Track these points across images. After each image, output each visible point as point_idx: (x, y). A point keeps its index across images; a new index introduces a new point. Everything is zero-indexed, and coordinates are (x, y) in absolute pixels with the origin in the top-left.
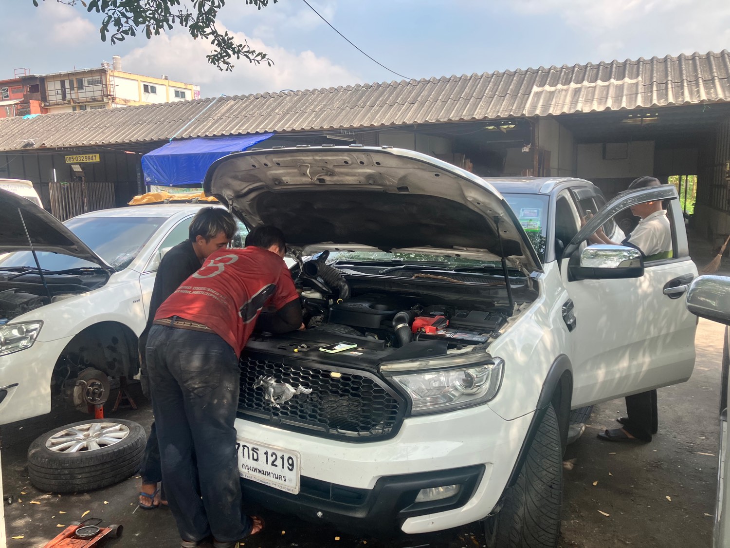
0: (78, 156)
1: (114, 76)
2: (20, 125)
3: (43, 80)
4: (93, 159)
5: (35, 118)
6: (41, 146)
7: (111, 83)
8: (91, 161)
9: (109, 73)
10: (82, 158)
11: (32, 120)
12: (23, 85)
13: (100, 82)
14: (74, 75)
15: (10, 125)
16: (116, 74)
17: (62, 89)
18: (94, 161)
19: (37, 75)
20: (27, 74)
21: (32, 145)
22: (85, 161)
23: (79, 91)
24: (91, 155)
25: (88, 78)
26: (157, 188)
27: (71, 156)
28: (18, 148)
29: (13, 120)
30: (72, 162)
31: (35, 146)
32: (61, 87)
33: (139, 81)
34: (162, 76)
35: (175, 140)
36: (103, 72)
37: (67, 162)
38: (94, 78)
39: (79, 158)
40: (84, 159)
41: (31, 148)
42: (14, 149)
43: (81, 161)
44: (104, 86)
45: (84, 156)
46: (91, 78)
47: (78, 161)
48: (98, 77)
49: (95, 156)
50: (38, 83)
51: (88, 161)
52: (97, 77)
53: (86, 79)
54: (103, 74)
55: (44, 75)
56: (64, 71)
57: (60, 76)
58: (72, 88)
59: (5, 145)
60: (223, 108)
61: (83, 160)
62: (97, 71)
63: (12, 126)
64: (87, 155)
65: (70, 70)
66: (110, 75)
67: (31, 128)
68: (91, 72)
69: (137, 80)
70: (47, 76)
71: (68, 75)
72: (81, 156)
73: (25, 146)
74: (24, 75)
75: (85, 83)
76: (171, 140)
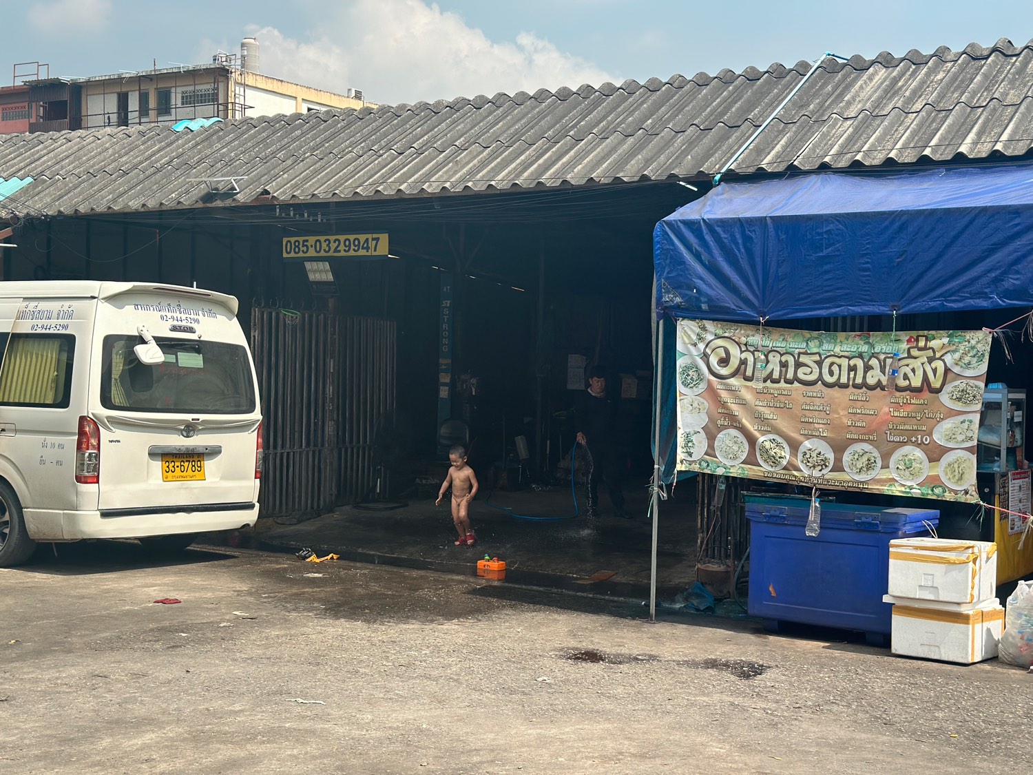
0: (322, 238)
1: (245, 86)
2: (169, 145)
3: (77, 89)
4: (367, 249)
5: (210, 127)
6: (257, 199)
7: (237, 101)
8: (362, 252)
9: (235, 76)
10: (333, 246)
11: (200, 133)
12: (30, 102)
13: (213, 98)
14: (151, 80)
15: (137, 146)
16: (250, 80)
17: (119, 113)
18: (371, 252)
19: (66, 78)
20: (43, 76)
21: (230, 193)
22: (343, 254)
23: (160, 119)
24: (362, 238)
25: (184, 89)
26: (704, 329)
27: (301, 239)
28: (187, 201)
29: (142, 134)
30: (301, 254)
31: (241, 198)
32: (119, 110)
33: (299, 99)
34: (349, 90)
35: (731, 177)
36: (221, 73)
37: (285, 255)
38: (198, 87)
39: (324, 245)
40: (342, 247)
41: (229, 203)
42: (173, 205)
43: (331, 253)
44: (221, 108)
45: (342, 238)
46: (191, 88)
47: (322, 254)
48: (208, 86)
49: (377, 239)
50: (66, 97)
51: (352, 253)
52: (205, 87)
53: (180, 90)
54: (221, 79)
55: (82, 78)
56: (129, 72)
57: (119, 81)
58: (144, 111)
59: (141, 193)
60: (861, 87)
61: (336, 251)
62: (208, 71)
63: (147, 149)
64: (352, 237)
65: (145, 69)
66: (236, 83)
67: (208, 152)
68: (193, 74)
69: (296, 98)
70: (88, 82)
71: (139, 79)
72: (332, 238)
73: (209, 197)
74: (34, 78)
75: (176, 99)
76: (720, 180)
